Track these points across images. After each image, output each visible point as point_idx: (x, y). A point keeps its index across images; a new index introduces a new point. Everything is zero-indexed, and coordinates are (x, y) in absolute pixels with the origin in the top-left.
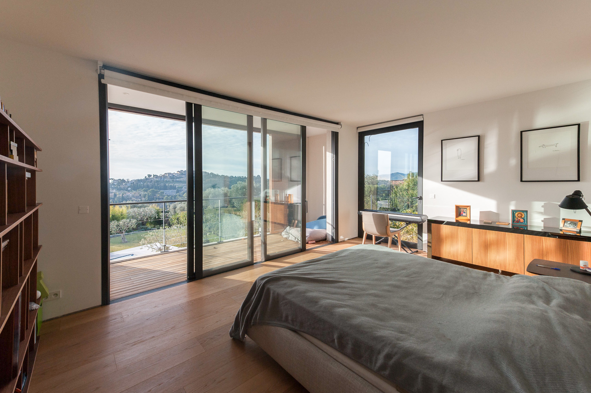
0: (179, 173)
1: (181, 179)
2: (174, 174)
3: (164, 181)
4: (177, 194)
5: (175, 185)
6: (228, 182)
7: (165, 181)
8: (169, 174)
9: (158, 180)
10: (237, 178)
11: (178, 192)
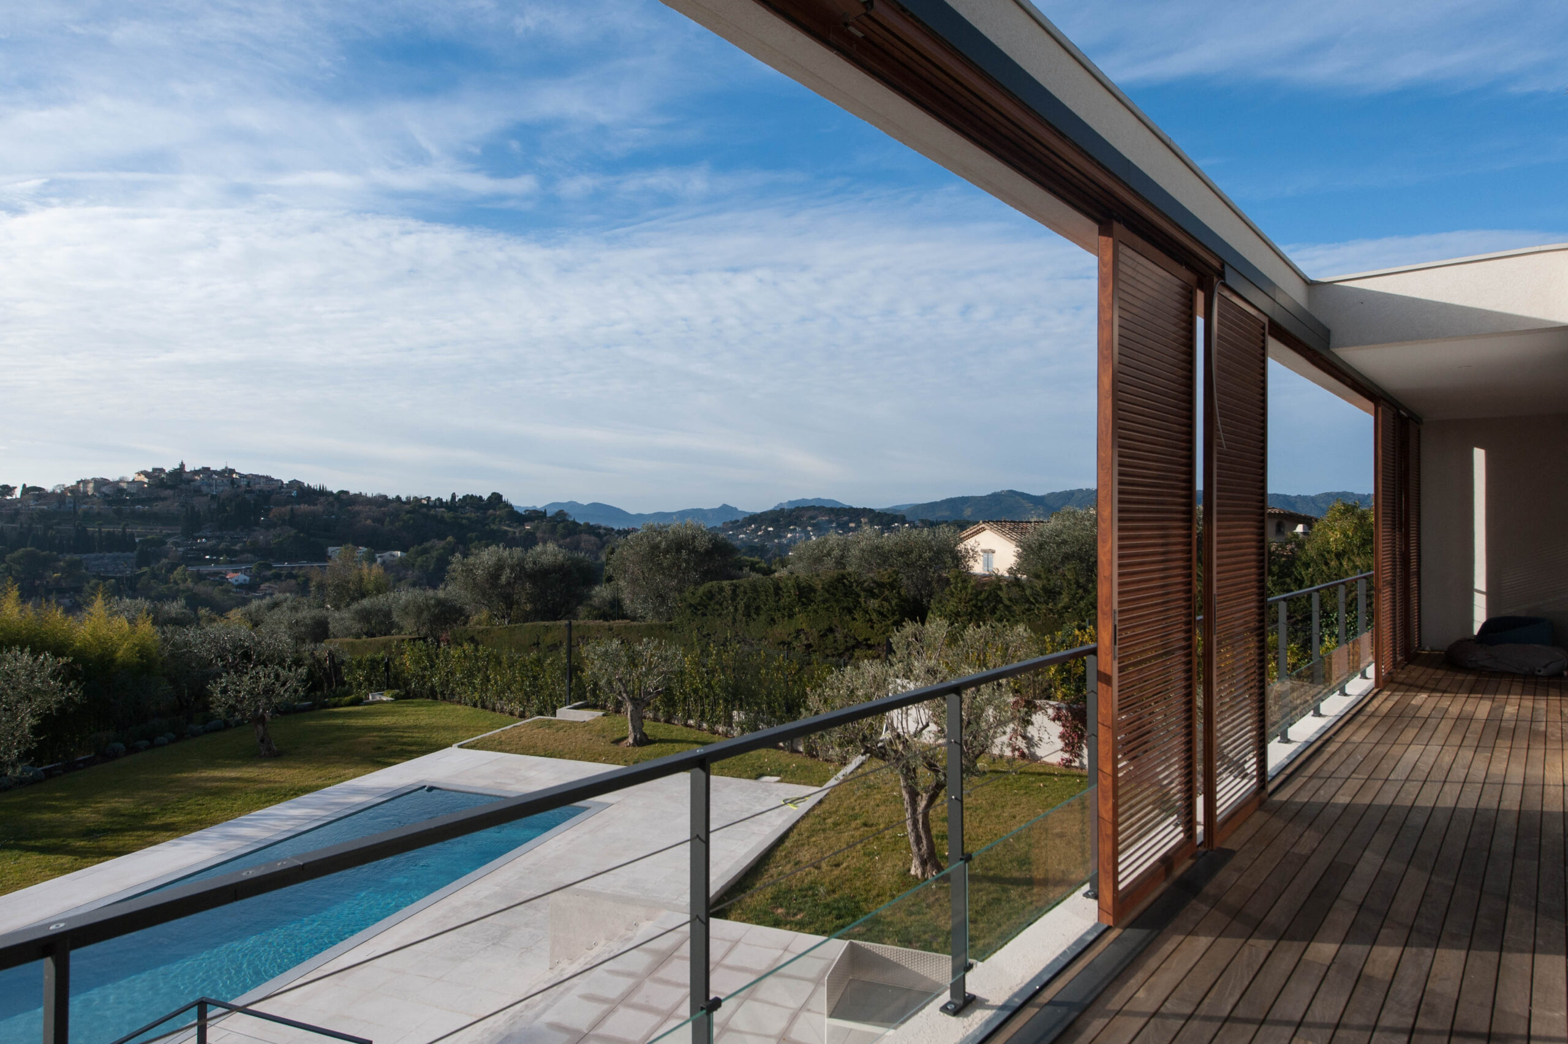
0: (146, 480)
1: (158, 507)
2: (124, 485)
3: (75, 512)
4: (139, 568)
5: (128, 530)
6: (369, 522)
7: (80, 512)
8: (100, 483)
9: (45, 507)
10: (404, 503)
11: (143, 560)
